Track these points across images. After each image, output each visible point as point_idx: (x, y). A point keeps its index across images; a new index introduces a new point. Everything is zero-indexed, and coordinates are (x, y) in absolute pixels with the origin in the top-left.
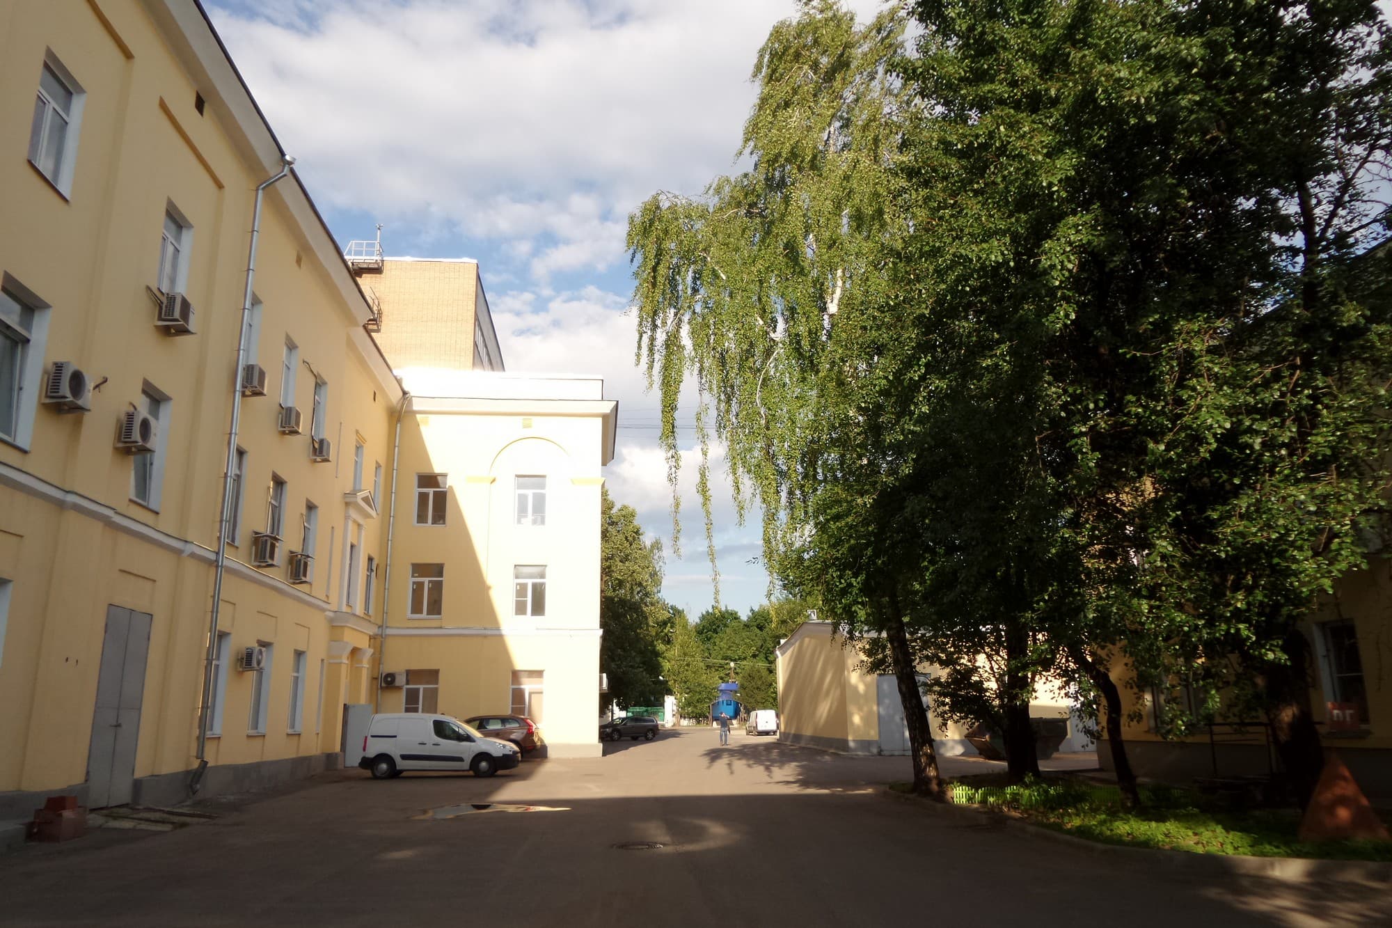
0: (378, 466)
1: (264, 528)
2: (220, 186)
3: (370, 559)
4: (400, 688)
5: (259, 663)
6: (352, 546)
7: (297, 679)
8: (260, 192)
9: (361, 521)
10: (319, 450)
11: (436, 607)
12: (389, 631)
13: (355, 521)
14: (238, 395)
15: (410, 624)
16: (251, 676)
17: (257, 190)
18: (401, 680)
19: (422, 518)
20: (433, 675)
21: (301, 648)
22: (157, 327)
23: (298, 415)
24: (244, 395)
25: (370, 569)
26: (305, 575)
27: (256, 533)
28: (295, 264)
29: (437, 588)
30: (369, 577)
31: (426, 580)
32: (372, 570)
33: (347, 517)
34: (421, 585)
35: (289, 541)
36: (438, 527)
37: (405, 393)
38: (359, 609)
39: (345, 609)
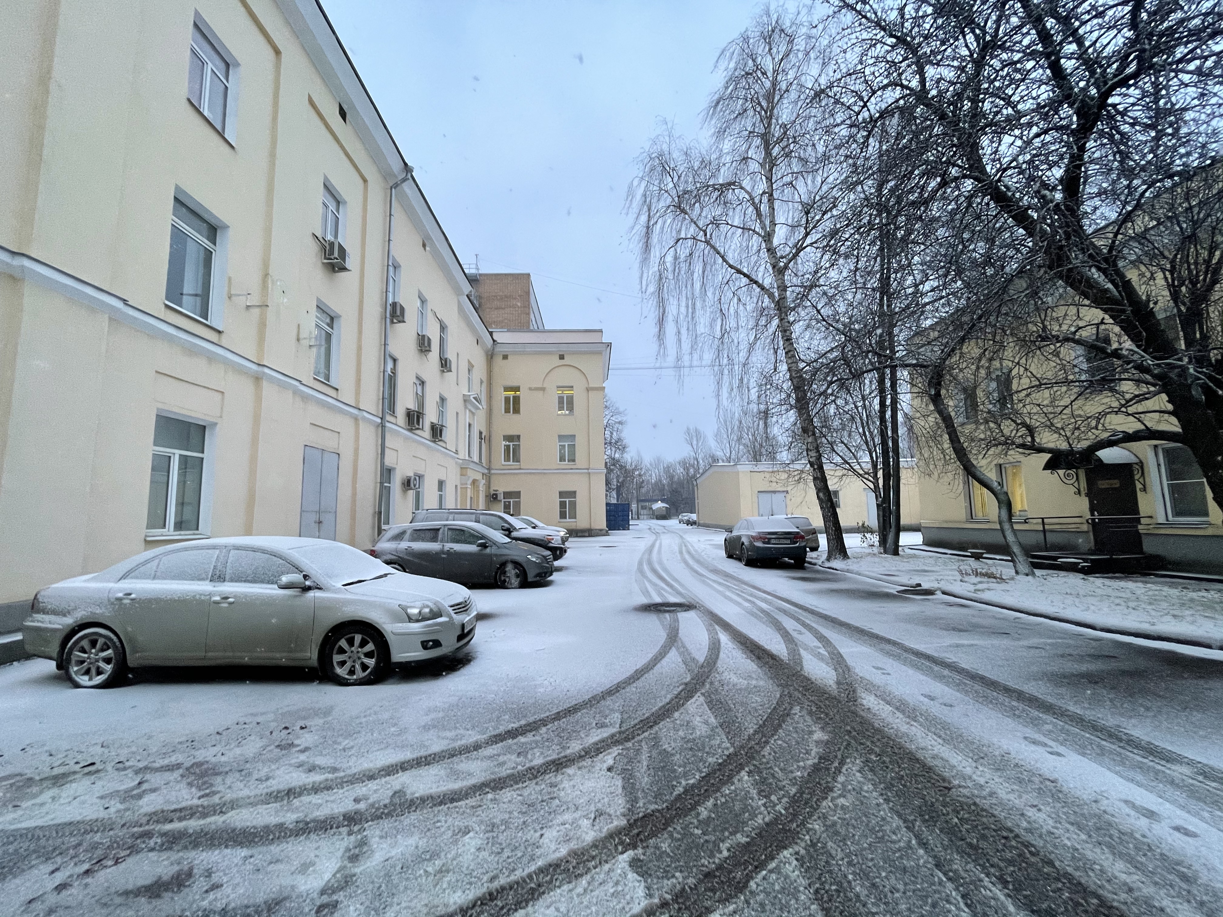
0: (482, 382)
1: (412, 405)
2: (365, 181)
3: (481, 433)
4: (500, 501)
5: (415, 486)
6: (470, 425)
7: (441, 496)
8: (393, 190)
9: (473, 411)
10: (445, 364)
11: (517, 459)
12: (493, 472)
13: (470, 411)
14: (388, 320)
15: (502, 467)
16: (411, 493)
17: (391, 188)
18: (501, 497)
19: (507, 411)
20: (517, 494)
21: (443, 478)
22: (323, 263)
23: (429, 339)
24: (392, 322)
25: (481, 438)
26: (441, 436)
27: (408, 409)
28: (422, 248)
29: (517, 449)
30: (480, 443)
31: (511, 444)
33: (466, 407)
34: (508, 447)
35: (431, 416)
36: (516, 416)
37: (494, 341)
38: (476, 458)
39: (467, 458)
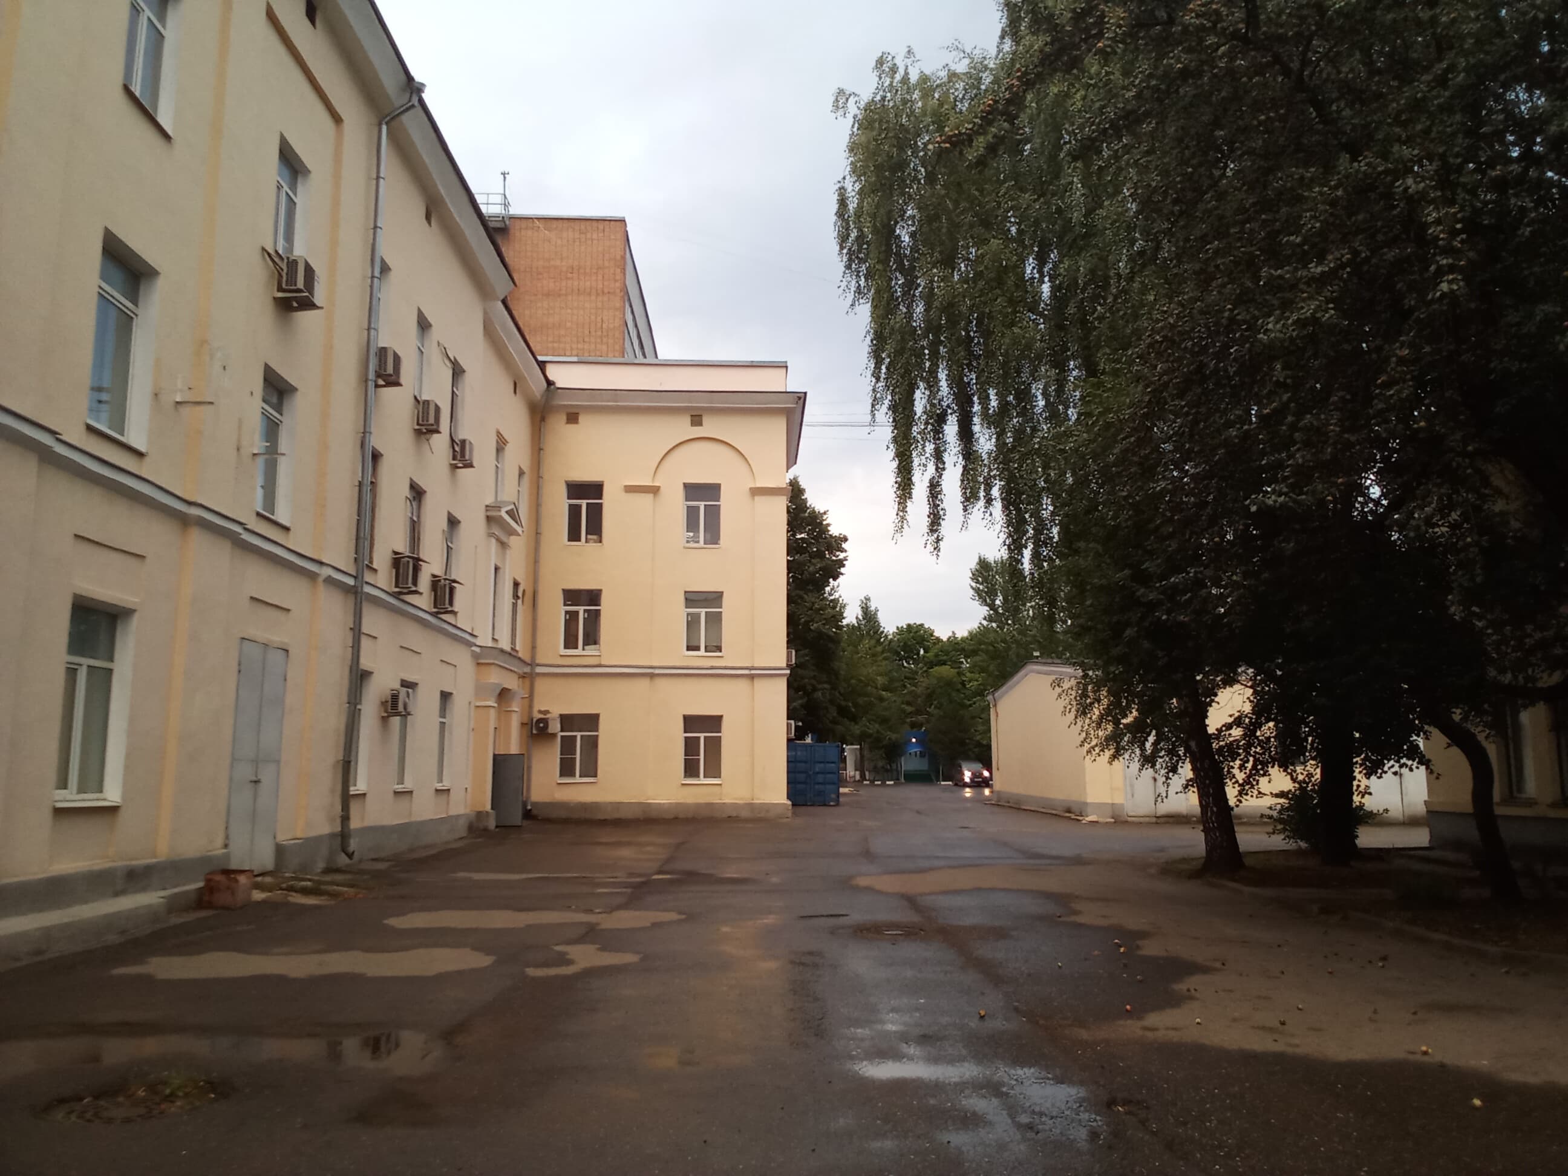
0: (522, 473)
1: (404, 547)
2: (337, 119)
3: (516, 584)
5: (405, 708)
6: (497, 569)
7: (443, 724)
8: (384, 128)
9: (504, 538)
10: (461, 454)
11: (593, 642)
12: (539, 670)
13: (498, 540)
14: (371, 384)
16: (396, 721)
17: (380, 125)
18: (555, 727)
19: (574, 535)
20: (591, 721)
21: (447, 689)
22: (275, 299)
23: (438, 409)
24: (377, 386)
25: (516, 596)
26: (451, 603)
27: (396, 553)
28: (424, 222)
29: (594, 618)
30: (515, 605)
31: (581, 609)
32: (518, 597)
33: (491, 534)
34: (574, 615)
35: (432, 564)
36: (593, 547)
37: (550, 383)
38: (505, 644)
39: (490, 644)
